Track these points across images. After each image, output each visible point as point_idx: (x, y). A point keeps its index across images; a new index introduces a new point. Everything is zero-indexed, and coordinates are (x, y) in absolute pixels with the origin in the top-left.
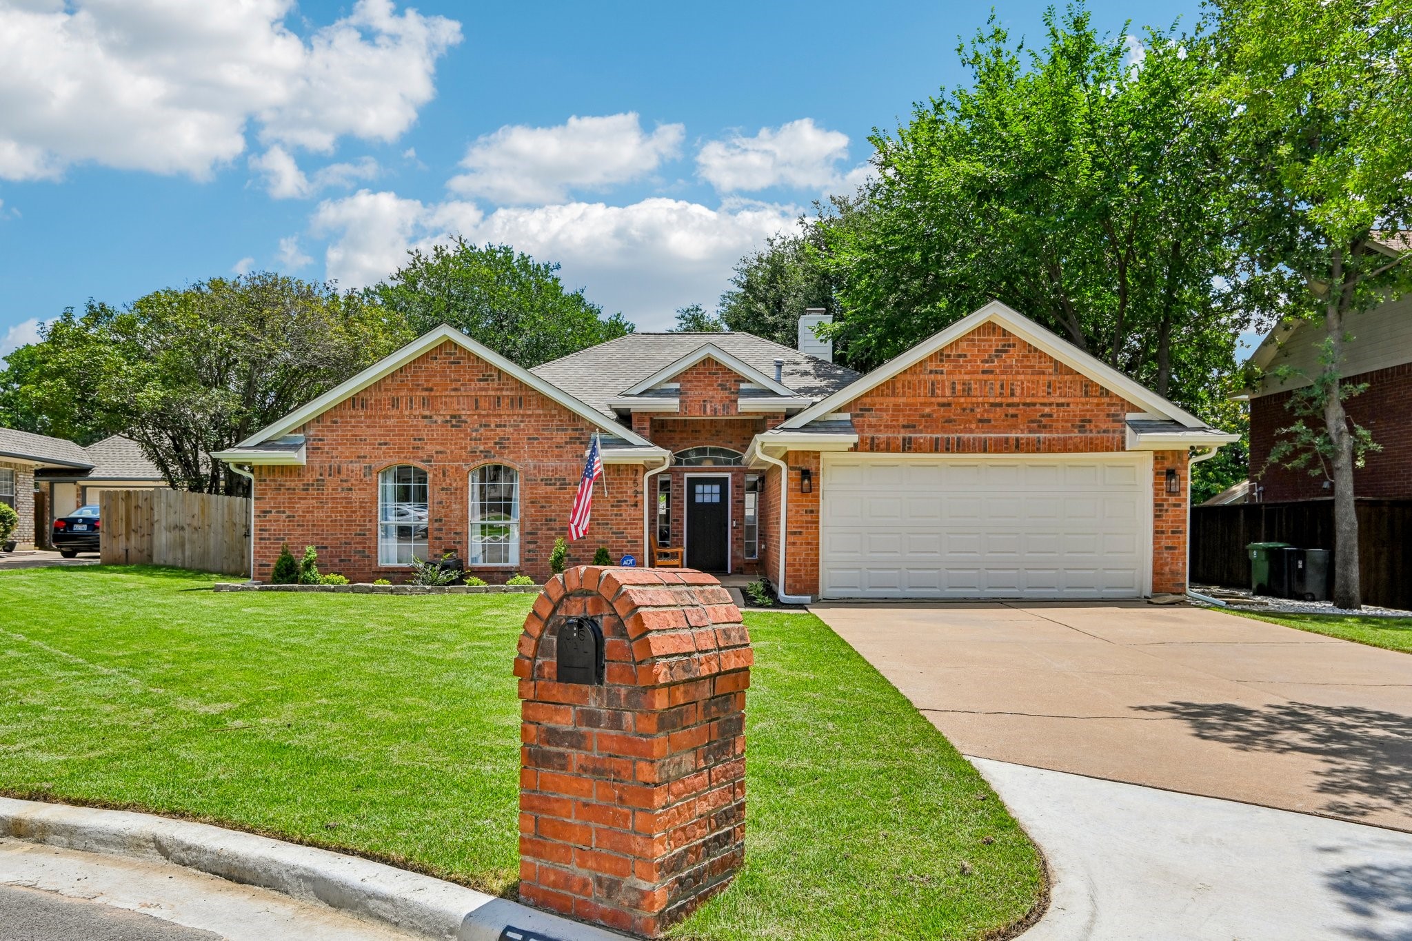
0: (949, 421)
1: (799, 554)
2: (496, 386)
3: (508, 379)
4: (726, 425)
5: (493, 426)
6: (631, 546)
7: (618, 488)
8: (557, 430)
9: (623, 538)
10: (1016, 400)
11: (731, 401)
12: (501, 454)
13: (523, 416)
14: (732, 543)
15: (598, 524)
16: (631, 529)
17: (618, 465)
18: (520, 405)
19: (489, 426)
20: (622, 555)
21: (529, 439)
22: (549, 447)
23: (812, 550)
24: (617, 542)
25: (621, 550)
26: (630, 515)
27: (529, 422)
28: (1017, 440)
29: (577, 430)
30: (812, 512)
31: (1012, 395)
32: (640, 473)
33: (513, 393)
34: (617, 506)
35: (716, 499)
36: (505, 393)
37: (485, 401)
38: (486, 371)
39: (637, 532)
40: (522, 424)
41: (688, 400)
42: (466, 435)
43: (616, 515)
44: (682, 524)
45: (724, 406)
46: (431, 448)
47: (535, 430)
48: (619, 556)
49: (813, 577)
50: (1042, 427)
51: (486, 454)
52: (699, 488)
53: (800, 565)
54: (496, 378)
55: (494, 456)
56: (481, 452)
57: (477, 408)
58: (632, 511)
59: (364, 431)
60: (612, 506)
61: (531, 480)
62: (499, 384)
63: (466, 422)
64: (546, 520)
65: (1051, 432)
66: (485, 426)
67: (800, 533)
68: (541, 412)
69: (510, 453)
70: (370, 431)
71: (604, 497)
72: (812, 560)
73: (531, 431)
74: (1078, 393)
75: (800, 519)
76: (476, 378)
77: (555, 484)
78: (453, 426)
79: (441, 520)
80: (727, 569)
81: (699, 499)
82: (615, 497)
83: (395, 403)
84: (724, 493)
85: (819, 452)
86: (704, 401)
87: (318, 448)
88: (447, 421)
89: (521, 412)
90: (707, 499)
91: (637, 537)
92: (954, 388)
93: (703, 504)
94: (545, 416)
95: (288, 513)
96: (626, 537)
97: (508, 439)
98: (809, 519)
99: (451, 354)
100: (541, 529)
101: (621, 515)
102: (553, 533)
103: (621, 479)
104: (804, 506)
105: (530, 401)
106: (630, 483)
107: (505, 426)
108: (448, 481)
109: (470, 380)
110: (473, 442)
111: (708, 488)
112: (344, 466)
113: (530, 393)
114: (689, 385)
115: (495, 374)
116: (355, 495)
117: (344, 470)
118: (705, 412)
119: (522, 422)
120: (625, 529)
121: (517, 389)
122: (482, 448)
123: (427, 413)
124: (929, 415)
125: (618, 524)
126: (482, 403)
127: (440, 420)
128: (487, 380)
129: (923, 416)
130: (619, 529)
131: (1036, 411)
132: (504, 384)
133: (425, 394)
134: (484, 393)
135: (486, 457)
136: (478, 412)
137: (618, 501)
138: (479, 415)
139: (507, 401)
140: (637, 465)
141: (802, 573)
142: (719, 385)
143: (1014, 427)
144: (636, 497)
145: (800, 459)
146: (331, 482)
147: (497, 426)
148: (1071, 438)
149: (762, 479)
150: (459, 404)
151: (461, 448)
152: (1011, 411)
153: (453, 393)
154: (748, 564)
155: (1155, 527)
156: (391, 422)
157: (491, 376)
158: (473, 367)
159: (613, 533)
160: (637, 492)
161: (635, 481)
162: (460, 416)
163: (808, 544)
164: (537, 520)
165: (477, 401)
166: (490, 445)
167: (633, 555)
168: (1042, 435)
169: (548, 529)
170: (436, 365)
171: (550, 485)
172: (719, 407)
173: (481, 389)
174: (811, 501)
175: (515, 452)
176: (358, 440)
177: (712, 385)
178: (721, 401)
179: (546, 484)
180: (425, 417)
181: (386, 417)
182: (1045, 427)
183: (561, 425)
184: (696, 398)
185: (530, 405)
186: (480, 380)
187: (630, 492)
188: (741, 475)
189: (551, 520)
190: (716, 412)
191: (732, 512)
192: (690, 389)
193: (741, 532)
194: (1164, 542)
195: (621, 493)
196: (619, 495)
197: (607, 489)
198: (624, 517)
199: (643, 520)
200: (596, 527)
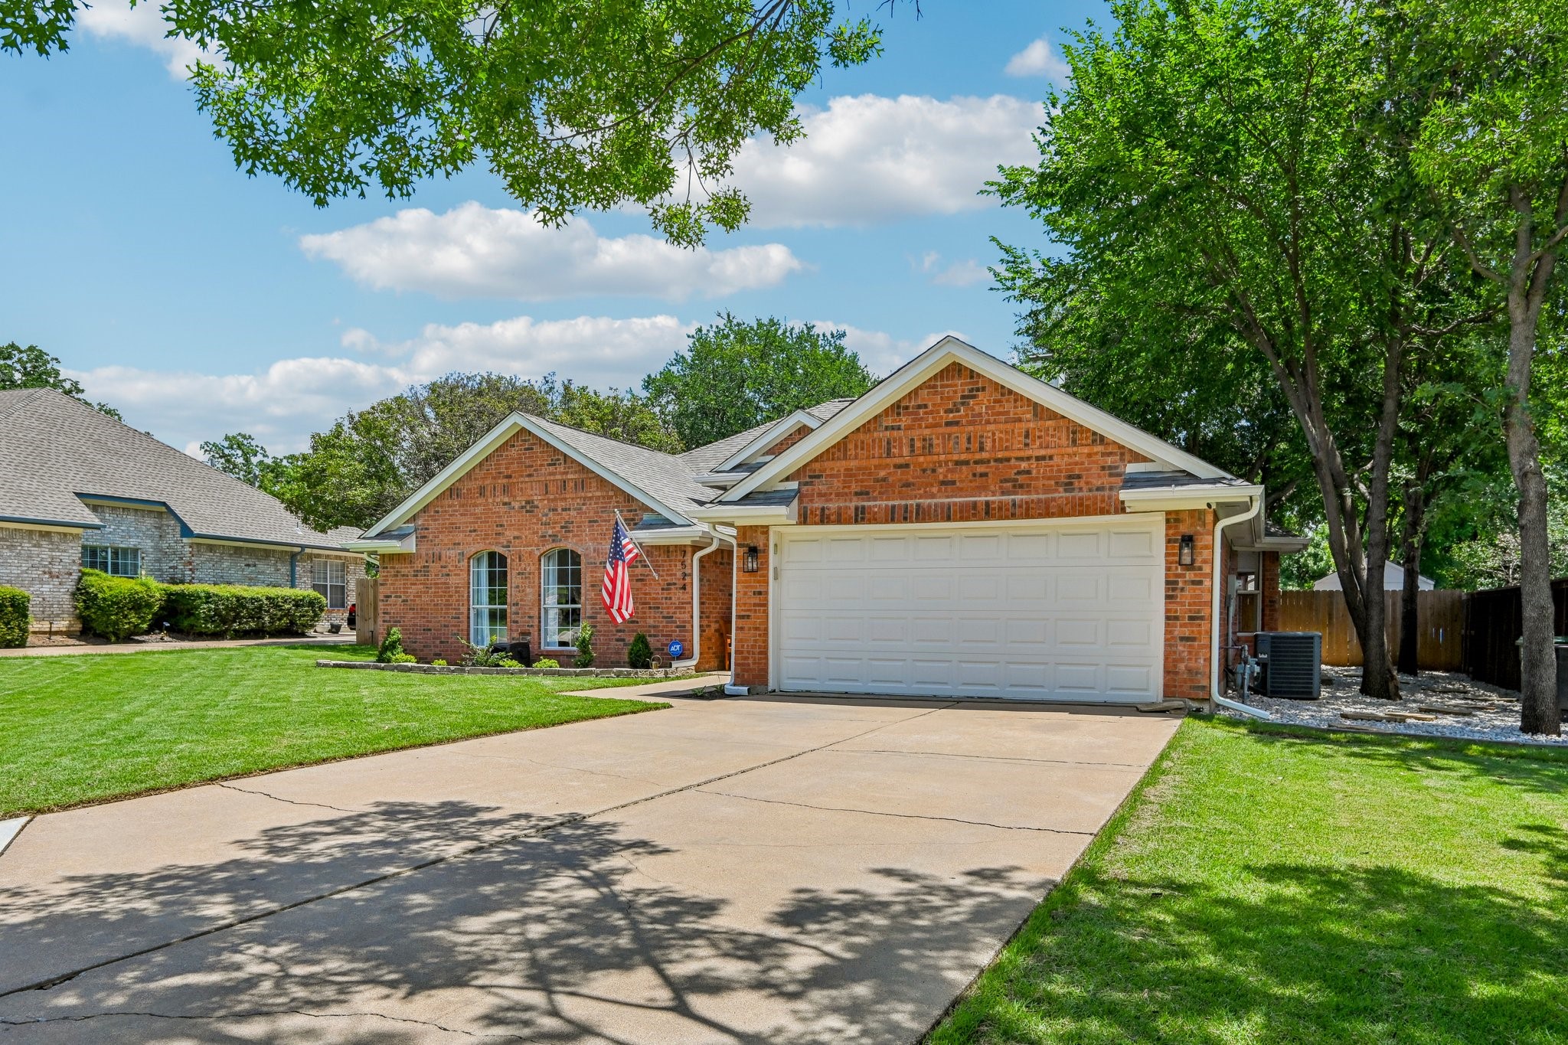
0: (907, 485)
1: (747, 640)
2: (562, 470)
3: (572, 463)
5: (559, 510)
6: (680, 631)
7: (668, 570)
9: (673, 622)
10: (985, 455)
12: (567, 538)
13: (585, 499)
15: (650, 608)
16: (680, 613)
17: (668, 546)
18: (583, 488)
19: (556, 510)
21: (590, 522)
22: (606, 530)
23: (760, 635)
24: (667, 626)
25: (670, 635)
26: (679, 598)
27: (590, 504)
28: (987, 503)
29: (631, 511)
30: (760, 593)
31: (982, 449)
32: (689, 555)
33: (576, 476)
34: (667, 589)
36: (570, 476)
37: (554, 486)
38: (555, 456)
39: (686, 616)
40: (584, 507)
42: (538, 520)
43: (666, 598)
46: (510, 534)
47: (595, 513)
48: (668, 642)
49: (762, 666)
50: (1018, 487)
51: (554, 538)
53: (748, 652)
54: (562, 461)
55: (561, 540)
56: (550, 536)
57: (547, 493)
58: (680, 594)
59: (459, 519)
60: (663, 589)
61: (591, 563)
62: (565, 468)
63: (538, 507)
65: (1029, 493)
66: (553, 510)
67: (748, 617)
68: (598, 494)
69: (574, 536)
70: (464, 519)
71: (654, 580)
72: (760, 647)
73: (592, 514)
74: (1064, 442)
75: (748, 601)
76: (546, 463)
78: (527, 511)
79: (517, 604)
82: (665, 580)
83: (482, 491)
85: (767, 527)
87: (425, 537)
88: (522, 507)
89: (583, 495)
91: (684, 622)
92: (912, 446)
94: (604, 497)
95: (403, 598)
96: (675, 622)
97: (572, 522)
98: (757, 601)
99: (525, 441)
100: (599, 613)
101: (670, 599)
103: (671, 561)
104: (751, 587)
105: (589, 484)
106: (679, 564)
107: (569, 509)
108: (523, 566)
109: (541, 465)
110: (543, 527)
112: (443, 552)
113: (590, 475)
115: (562, 458)
116: (453, 580)
117: (443, 557)
119: (584, 504)
122: (550, 532)
123: (506, 500)
124: (884, 479)
125: (668, 608)
126: (551, 488)
127: (516, 505)
129: (877, 480)
130: (668, 612)
131: (1011, 467)
133: (505, 481)
134: (552, 478)
135: (553, 541)
136: (547, 496)
137: (669, 584)
138: (548, 500)
139: (572, 484)
140: (685, 545)
141: (750, 661)
143: (983, 489)
144: (684, 578)
145: (748, 534)
146: (434, 567)
147: (563, 510)
148: (1054, 499)
150: (532, 489)
151: (534, 533)
152: (980, 469)
153: (527, 479)
155: (1167, 611)
156: (478, 510)
157: (558, 460)
159: (664, 617)
160: (685, 575)
161: (683, 564)
162: (533, 501)
163: (756, 629)
164: (595, 604)
165: (546, 486)
166: (557, 529)
167: (681, 641)
168: (1018, 498)
170: (513, 452)
173: (550, 474)
174: (759, 582)
175: (578, 536)
176: (454, 528)
180: (505, 504)
181: (475, 505)
182: (1021, 486)
183: (617, 507)
185: (590, 488)
186: (549, 465)
187: (679, 574)
194: (1178, 631)
196: (669, 578)
197: (657, 571)
198: (673, 600)
199: (691, 603)
200: (648, 611)
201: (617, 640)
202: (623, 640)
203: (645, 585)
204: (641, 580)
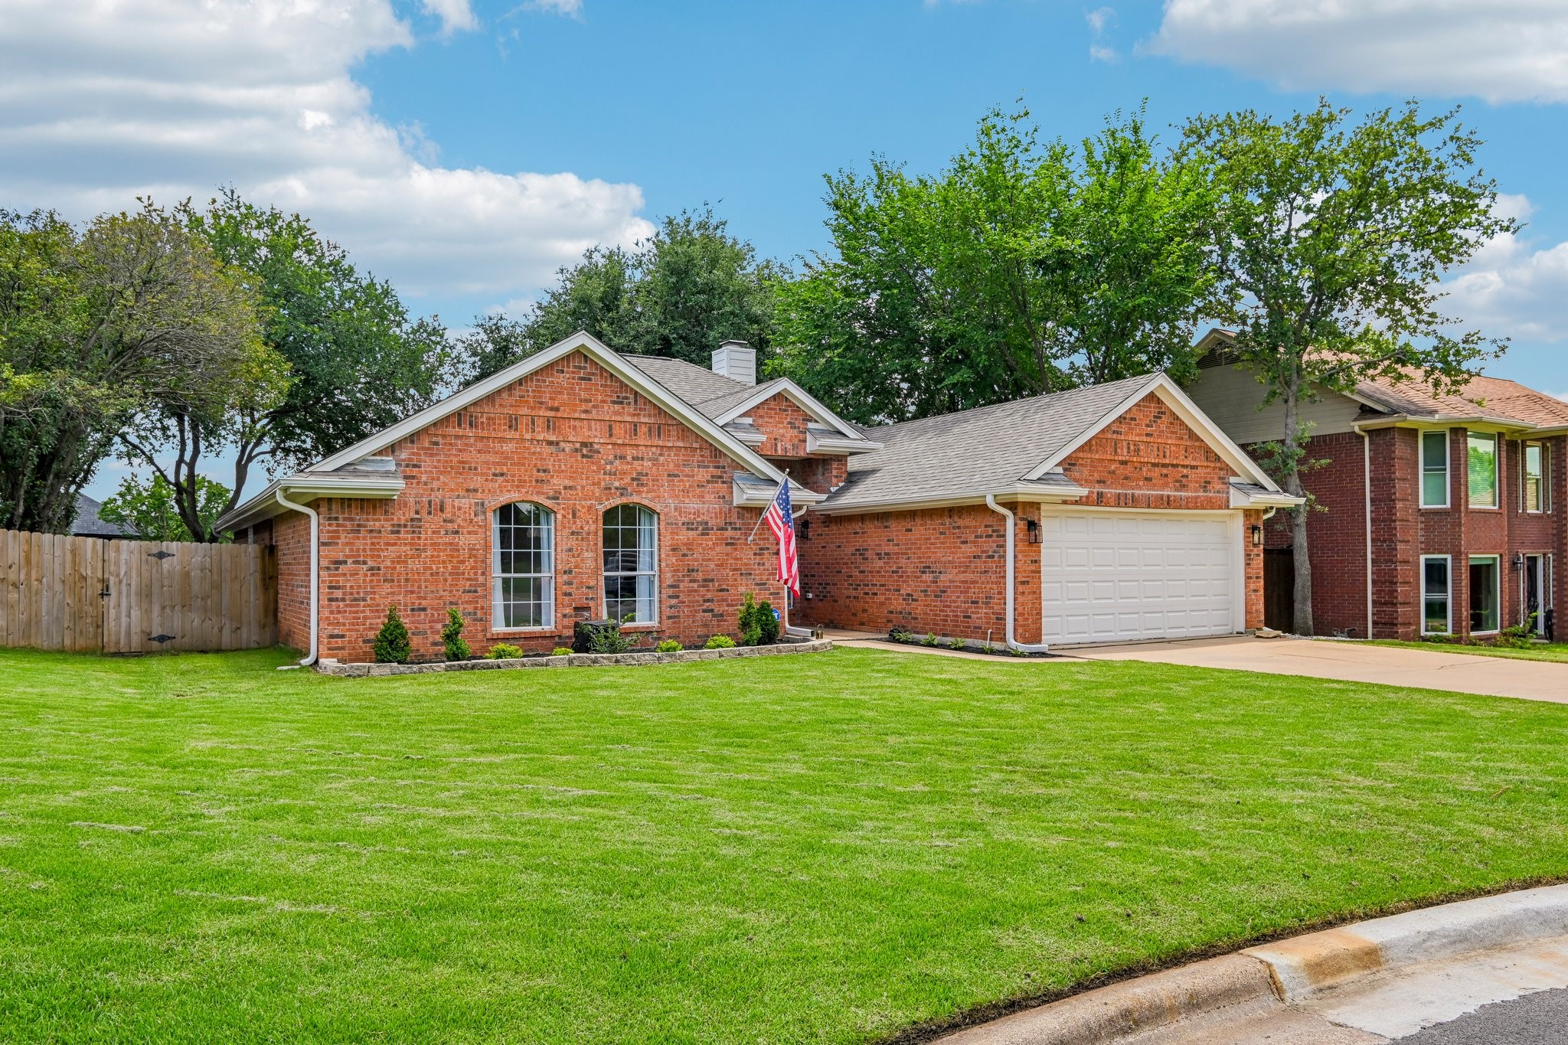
0: (1126, 478)
3: (645, 404)
5: (629, 458)
6: (774, 598)
7: (760, 534)
8: (699, 466)
9: (765, 590)
10: (1167, 461)
11: (800, 441)
12: (640, 492)
13: (662, 448)
15: (741, 574)
16: (773, 579)
17: (761, 509)
18: (659, 436)
19: (625, 458)
21: (669, 475)
22: (690, 486)
24: (760, 594)
26: (772, 564)
27: (669, 455)
28: (1168, 497)
29: (718, 467)
30: (1036, 561)
31: (1165, 456)
33: (651, 420)
34: (760, 554)
36: (643, 420)
37: (620, 428)
38: (621, 392)
40: (662, 458)
42: (599, 469)
43: (759, 564)
45: (793, 445)
46: (558, 482)
47: (675, 465)
49: (1038, 627)
50: (1183, 487)
51: (623, 492)
53: (1028, 615)
54: (632, 401)
55: (632, 495)
56: (617, 488)
57: (611, 436)
58: (773, 559)
59: (473, 457)
60: (755, 554)
61: (671, 524)
62: (635, 409)
63: (599, 452)
64: (689, 571)
65: (1187, 491)
66: (621, 458)
67: (1026, 583)
68: (681, 444)
69: (649, 491)
70: (483, 457)
71: (746, 545)
72: (1036, 610)
73: (671, 466)
74: (1203, 458)
75: (1027, 569)
76: (609, 399)
77: (697, 529)
78: (583, 456)
79: (570, 572)
82: (757, 544)
83: (513, 423)
85: (1040, 503)
86: (776, 439)
87: (413, 477)
88: (576, 450)
89: (661, 443)
91: (779, 588)
92: (1129, 448)
94: (687, 449)
95: (370, 563)
96: (768, 589)
97: (647, 474)
98: (1033, 569)
99: (580, 368)
100: (683, 581)
101: (763, 564)
102: (695, 585)
103: (763, 524)
104: (1029, 556)
105: (669, 431)
107: (642, 459)
108: (578, 522)
109: (604, 401)
110: (607, 477)
112: (448, 502)
113: (669, 422)
114: (760, 421)
115: (630, 396)
116: (463, 540)
117: (448, 508)
118: (776, 450)
119: (661, 455)
121: (655, 415)
122: (617, 484)
123: (553, 438)
124: (1114, 472)
125: (761, 574)
126: (616, 429)
127: (568, 447)
128: (622, 403)
129: (1110, 473)
130: (761, 579)
131: (1178, 472)
132: (641, 409)
133: (552, 414)
134: (619, 418)
135: (622, 494)
136: (613, 440)
137: (761, 549)
138: (613, 444)
139: (644, 429)
141: (1030, 622)
142: (789, 423)
143: (1165, 485)
146: (431, 523)
147: (633, 458)
148: (1199, 497)
150: (590, 429)
151: (594, 484)
152: (1165, 471)
153: (583, 416)
155: (1246, 573)
156: (508, 447)
157: (626, 398)
158: (606, 386)
159: (757, 584)
162: (591, 444)
163: (1034, 594)
164: (678, 571)
165: (610, 427)
166: (626, 481)
168: (1183, 494)
169: (691, 581)
170: (562, 379)
171: (692, 529)
172: (789, 446)
173: (616, 413)
174: (1034, 552)
175: (654, 491)
176: (465, 468)
177: (782, 423)
178: (791, 440)
179: (688, 529)
180: (550, 443)
181: (502, 440)
182: (1184, 486)
183: (703, 461)
185: (669, 436)
186: (614, 402)
189: (693, 570)
190: (786, 452)
192: (762, 426)
196: (761, 542)
197: (749, 535)
198: (766, 566)
200: (739, 578)
201: (705, 611)
202: (712, 611)
203: (736, 550)
204: (731, 544)
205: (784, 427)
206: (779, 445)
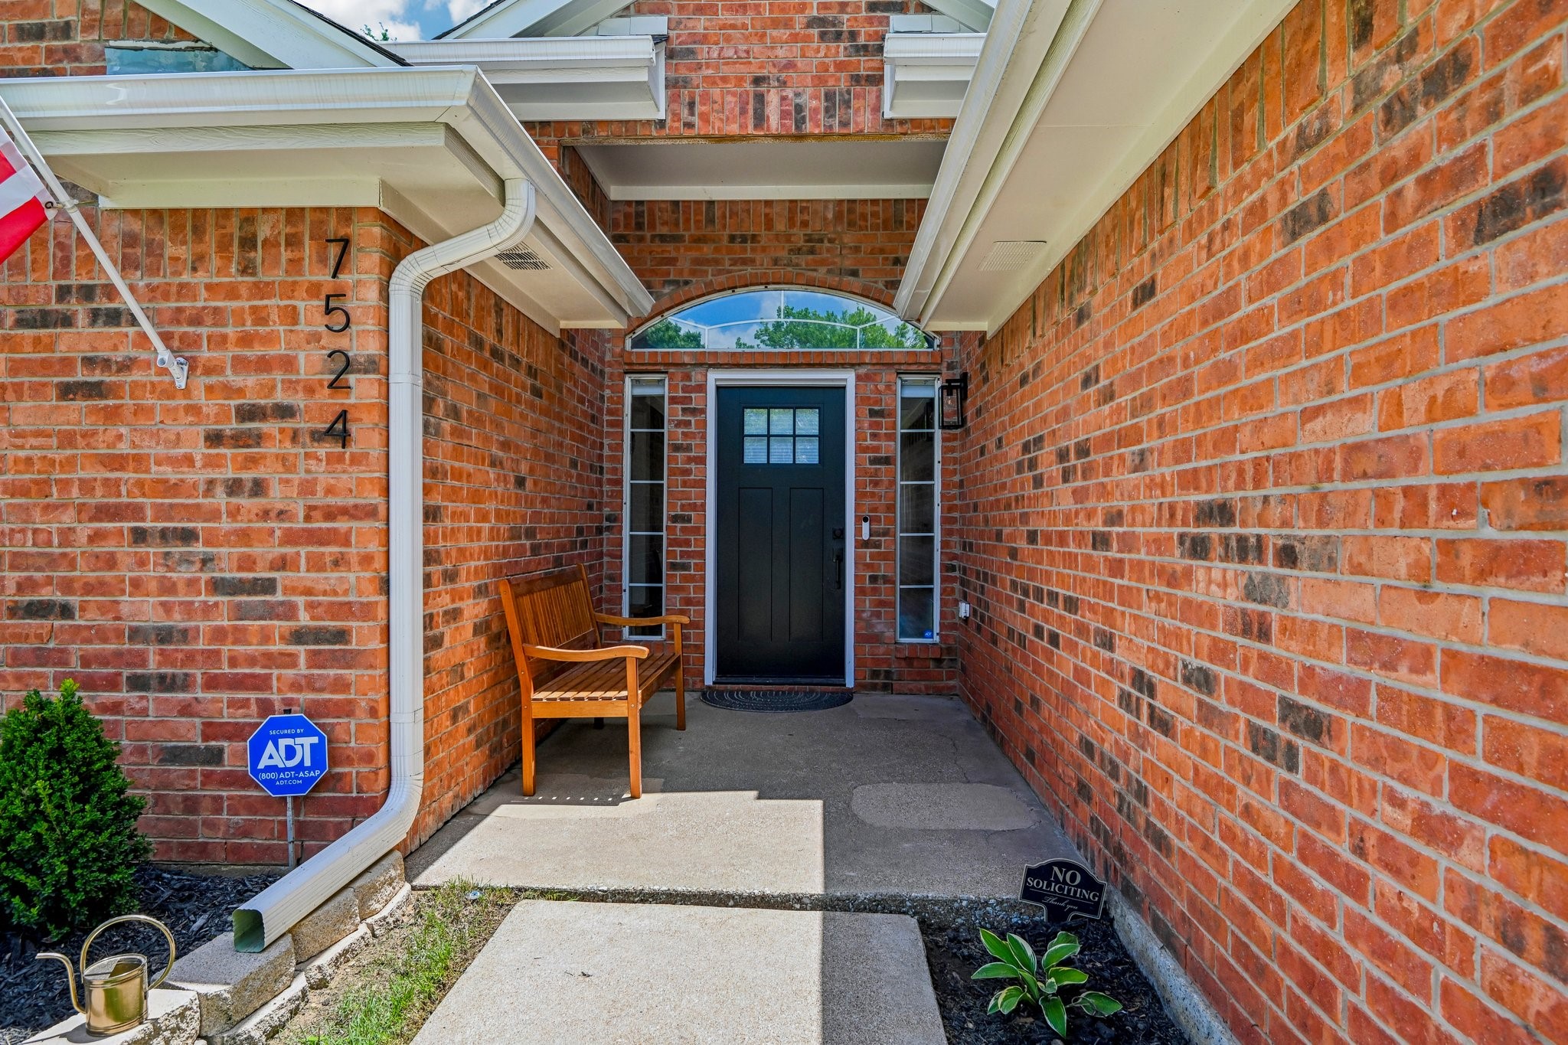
4: (838, 216)
6: (314, 659)
7: (246, 340)
9: (271, 612)
11: (857, 79)
14: (860, 591)
15: (140, 536)
16: (316, 564)
17: (249, 216)
20: (265, 707)
24: (240, 636)
25: (261, 683)
26: (307, 488)
29: (39, 33)
34: (239, 440)
35: (808, 454)
39: (354, 583)
41: (696, 77)
43: (234, 487)
44: (700, 531)
45: (829, 96)
48: (250, 716)
52: (754, 421)
60: (215, 439)
71: (170, 392)
80: (841, 672)
81: (754, 453)
82: (229, 391)
84: (831, 438)
86: (757, 81)
90: (781, 454)
91: (345, 610)
93: (768, 468)
96: (290, 612)
101: (259, 488)
103: (261, 290)
106: (309, 308)
111: (781, 420)
114: (700, 24)
118: (760, 119)
120: (282, 564)
125: (244, 537)
130: (247, 563)
137: (248, 413)
140: (346, 214)
142: (811, 23)
144: (337, 385)
149: (958, 387)
154: (909, 660)
159: (217, 586)
167: (315, 710)
172: (811, 101)
177: (788, 24)
178: (819, 81)
184: (726, 71)
187: (310, 363)
188: (888, 375)
190: (800, 122)
191: (860, 495)
192: (704, 39)
193: (887, 556)
195: (263, 365)
196: (250, 381)
197: (181, 346)
198: (276, 496)
199: (379, 514)
200: (125, 551)
203: (112, 415)
204: (94, 390)
205: (794, 38)
206: (773, 99)
